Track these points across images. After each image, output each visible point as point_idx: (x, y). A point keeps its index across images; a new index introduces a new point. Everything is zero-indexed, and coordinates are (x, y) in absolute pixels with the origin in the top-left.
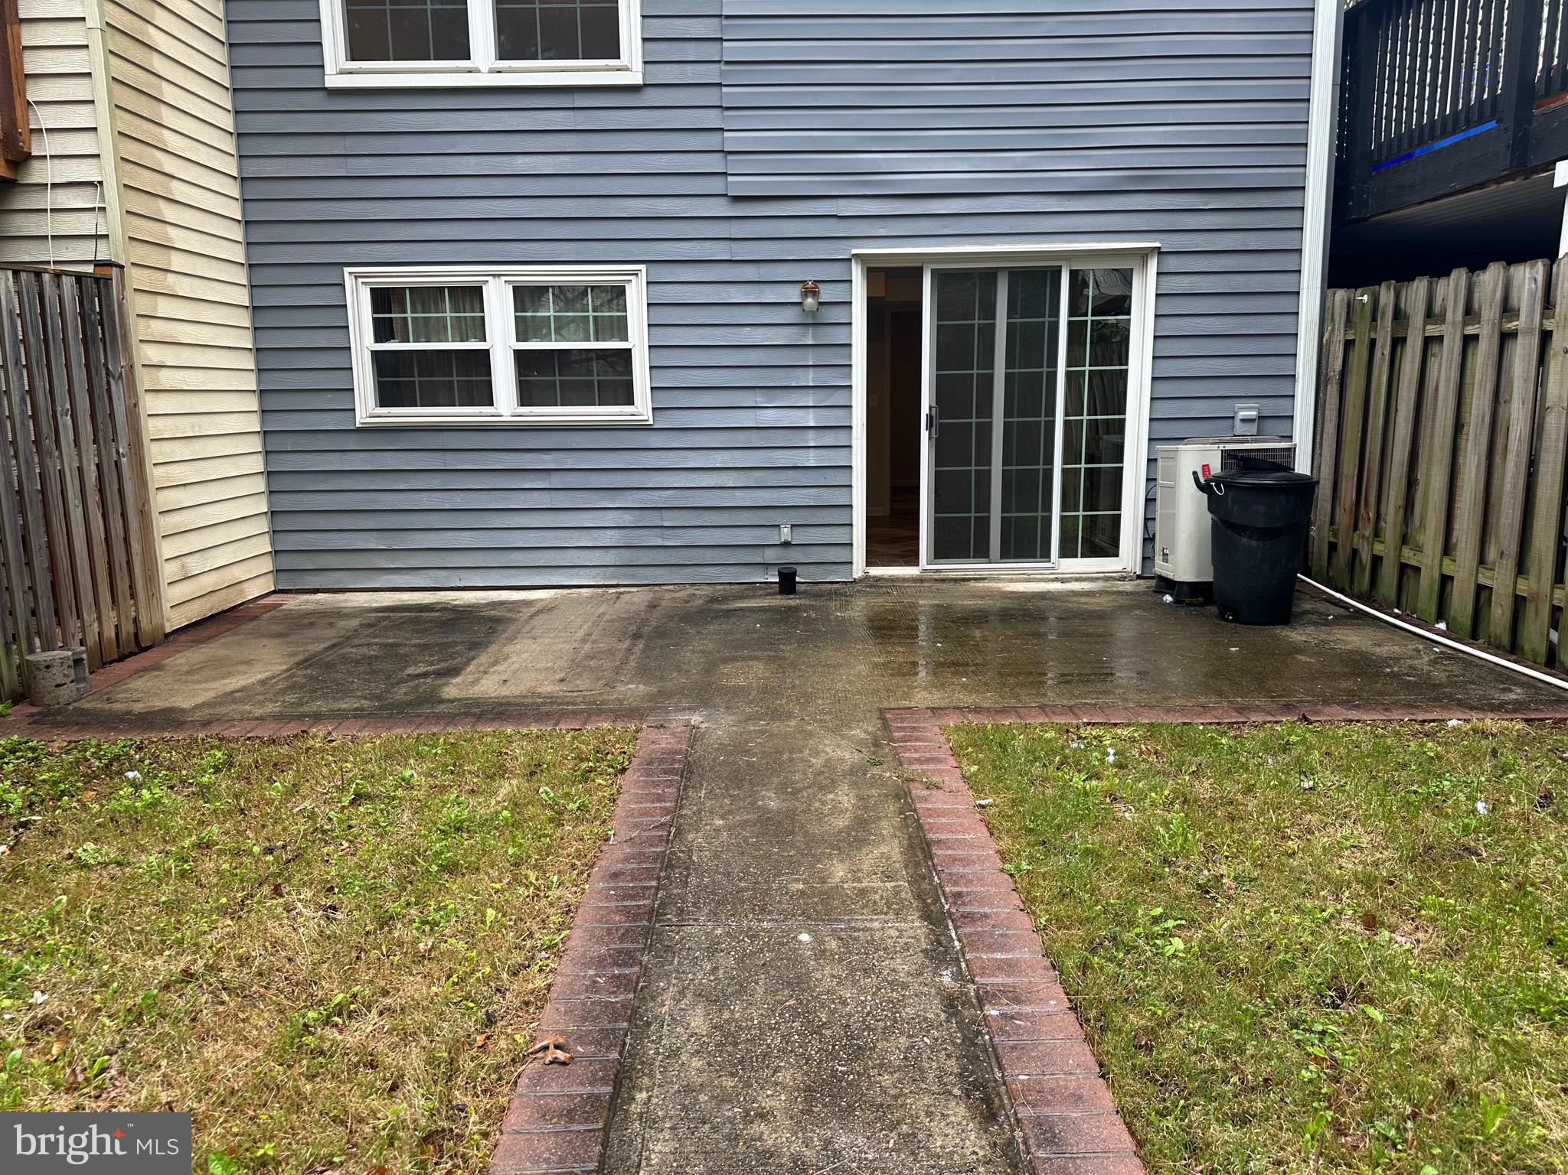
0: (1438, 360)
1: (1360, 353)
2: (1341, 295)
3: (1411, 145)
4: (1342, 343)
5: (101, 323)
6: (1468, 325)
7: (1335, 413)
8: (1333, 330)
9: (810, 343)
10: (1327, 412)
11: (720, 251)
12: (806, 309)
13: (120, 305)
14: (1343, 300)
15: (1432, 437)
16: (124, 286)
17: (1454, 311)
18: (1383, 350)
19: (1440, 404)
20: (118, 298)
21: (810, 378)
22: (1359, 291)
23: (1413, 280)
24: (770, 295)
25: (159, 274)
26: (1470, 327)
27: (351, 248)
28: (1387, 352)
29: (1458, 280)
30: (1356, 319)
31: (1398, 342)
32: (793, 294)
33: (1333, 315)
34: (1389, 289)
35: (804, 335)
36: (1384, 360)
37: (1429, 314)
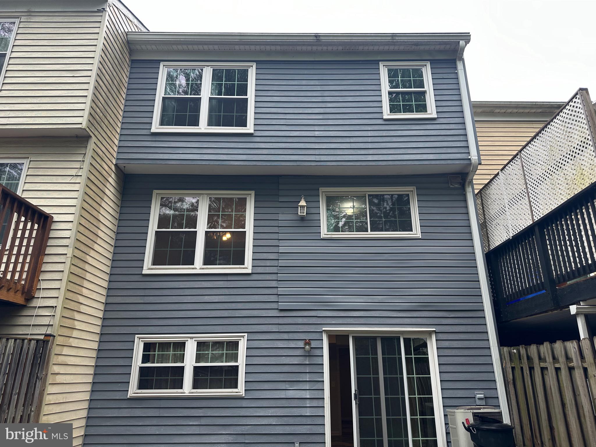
0: (548, 376)
1: (518, 372)
2: (506, 349)
3: (518, 297)
4: (510, 368)
5: (41, 358)
6: (555, 363)
7: (514, 396)
8: (506, 363)
9: (308, 363)
10: (511, 396)
11: (274, 328)
12: (306, 350)
13: (50, 350)
14: (507, 351)
15: (554, 408)
16: (53, 343)
17: (549, 358)
18: (527, 371)
19: (554, 395)
20: (50, 348)
21: (307, 377)
22: (512, 348)
23: (531, 345)
24: (292, 344)
25: (67, 338)
26: (556, 364)
27: (140, 328)
28: (528, 372)
29: (547, 346)
30: (513, 359)
31: (531, 369)
32: (301, 344)
33: (505, 357)
34: (523, 348)
35: (305, 360)
36: (528, 376)
37: (540, 358)
